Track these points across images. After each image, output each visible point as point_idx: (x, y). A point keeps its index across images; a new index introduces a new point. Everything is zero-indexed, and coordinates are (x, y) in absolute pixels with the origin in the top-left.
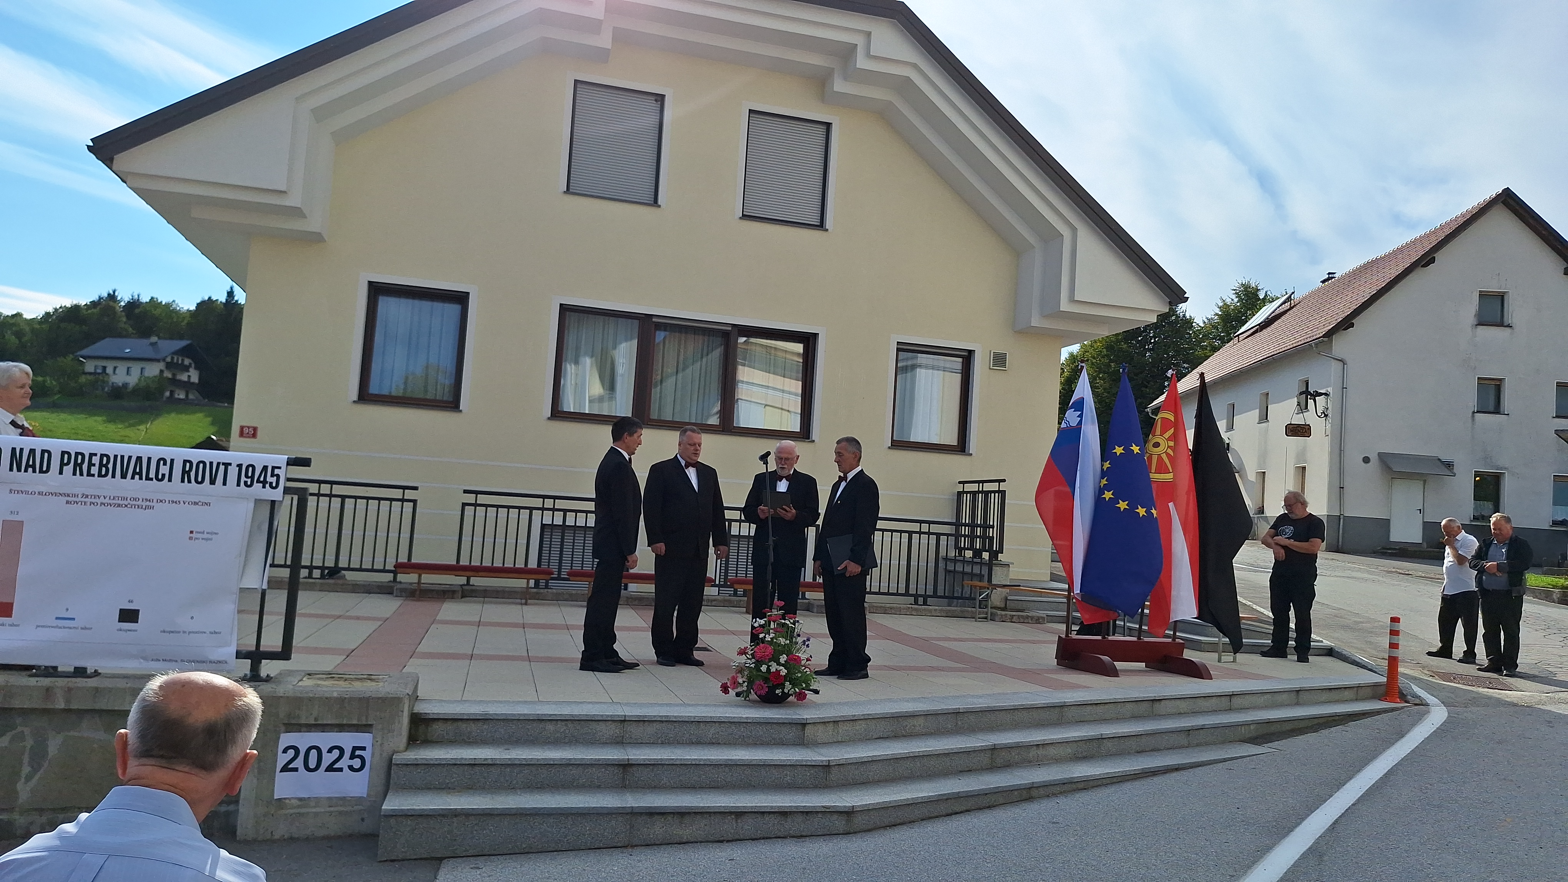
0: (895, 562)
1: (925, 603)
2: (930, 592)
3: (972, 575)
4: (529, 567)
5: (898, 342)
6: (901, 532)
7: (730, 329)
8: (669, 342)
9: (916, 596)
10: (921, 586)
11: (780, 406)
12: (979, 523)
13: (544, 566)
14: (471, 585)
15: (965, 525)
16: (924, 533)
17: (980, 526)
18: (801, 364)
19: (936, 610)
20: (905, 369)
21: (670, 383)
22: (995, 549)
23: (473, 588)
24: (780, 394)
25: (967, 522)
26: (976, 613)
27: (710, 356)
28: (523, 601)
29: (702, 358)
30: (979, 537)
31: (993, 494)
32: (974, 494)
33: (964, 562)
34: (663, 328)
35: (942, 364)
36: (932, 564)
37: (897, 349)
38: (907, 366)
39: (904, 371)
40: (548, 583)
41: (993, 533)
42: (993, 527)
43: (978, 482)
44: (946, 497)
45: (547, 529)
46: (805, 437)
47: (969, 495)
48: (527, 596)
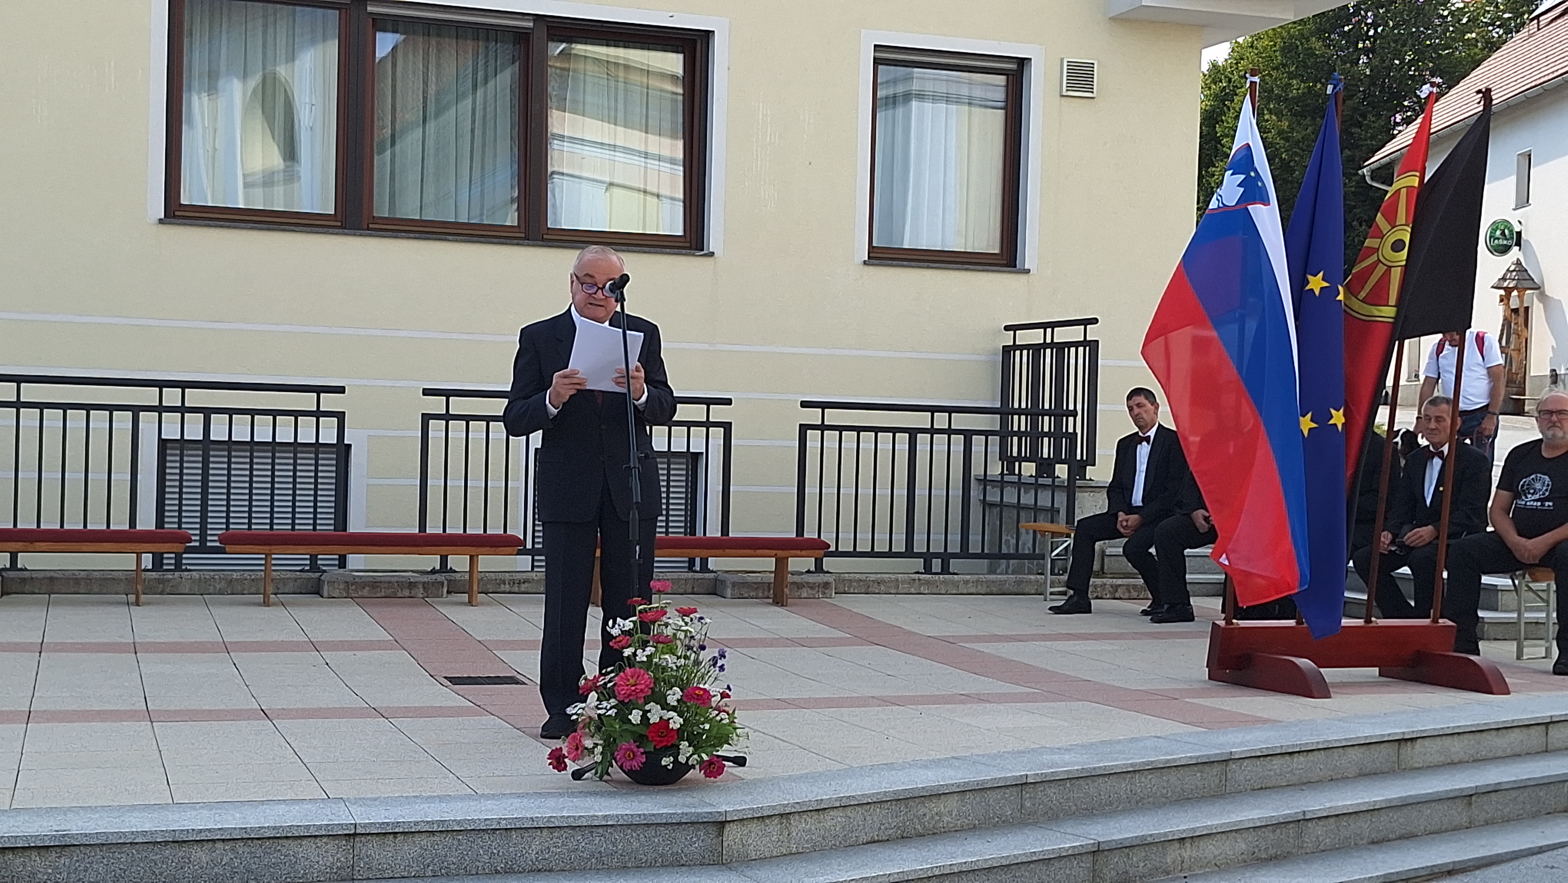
0: (883, 491)
1: (945, 570)
2: (954, 547)
3: (1036, 510)
4: (138, 528)
5: (875, 46)
6: (894, 431)
7: (531, 24)
8: (405, 55)
9: (928, 557)
10: (937, 538)
11: (642, 186)
12: (1047, 406)
13: (171, 525)
14: (21, 570)
15: (1020, 412)
16: (941, 431)
17: (1049, 413)
18: (681, 98)
19: (966, 582)
20: (893, 101)
21: (411, 142)
22: (1079, 457)
23: (26, 574)
24: (639, 161)
25: (1023, 406)
26: (1045, 582)
27: (491, 84)
28: (132, 598)
29: (475, 87)
30: (1048, 435)
31: (1073, 350)
32: (1036, 350)
33: (1020, 484)
34: (390, 27)
35: (965, 91)
36: (956, 492)
37: (875, 58)
38: (895, 97)
39: (891, 106)
40: (182, 558)
41: (1075, 425)
42: (1074, 414)
43: (1044, 326)
44: (983, 358)
45: (172, 449)
46: (694, 246)
47: (1025, 352)
48: (139, 587)
